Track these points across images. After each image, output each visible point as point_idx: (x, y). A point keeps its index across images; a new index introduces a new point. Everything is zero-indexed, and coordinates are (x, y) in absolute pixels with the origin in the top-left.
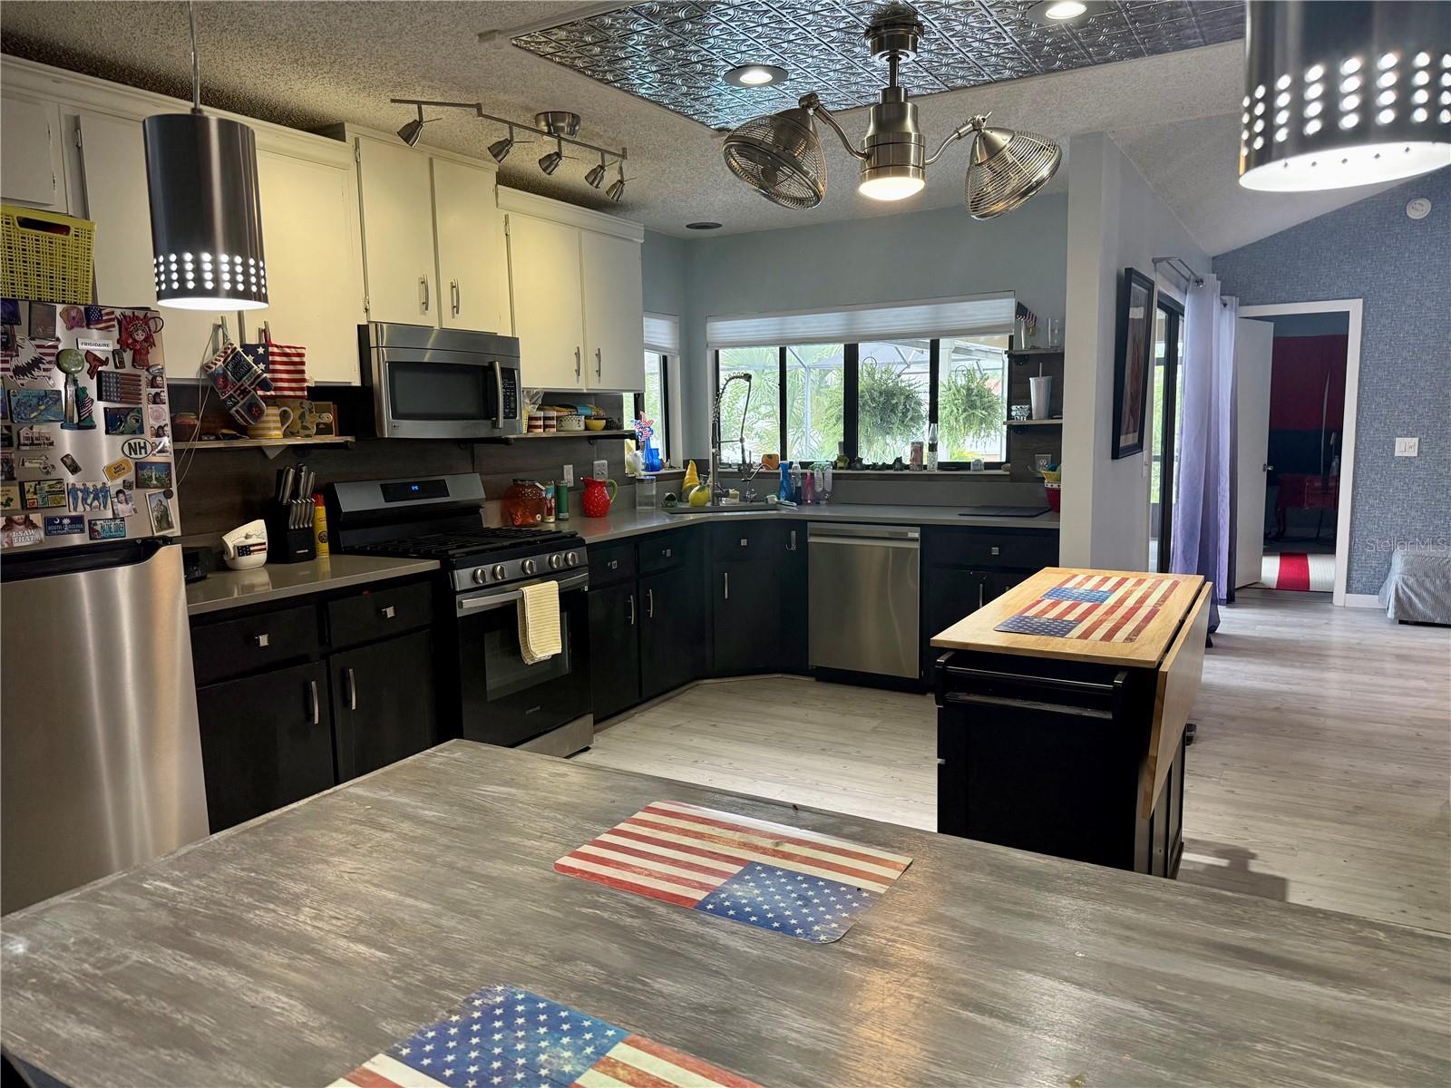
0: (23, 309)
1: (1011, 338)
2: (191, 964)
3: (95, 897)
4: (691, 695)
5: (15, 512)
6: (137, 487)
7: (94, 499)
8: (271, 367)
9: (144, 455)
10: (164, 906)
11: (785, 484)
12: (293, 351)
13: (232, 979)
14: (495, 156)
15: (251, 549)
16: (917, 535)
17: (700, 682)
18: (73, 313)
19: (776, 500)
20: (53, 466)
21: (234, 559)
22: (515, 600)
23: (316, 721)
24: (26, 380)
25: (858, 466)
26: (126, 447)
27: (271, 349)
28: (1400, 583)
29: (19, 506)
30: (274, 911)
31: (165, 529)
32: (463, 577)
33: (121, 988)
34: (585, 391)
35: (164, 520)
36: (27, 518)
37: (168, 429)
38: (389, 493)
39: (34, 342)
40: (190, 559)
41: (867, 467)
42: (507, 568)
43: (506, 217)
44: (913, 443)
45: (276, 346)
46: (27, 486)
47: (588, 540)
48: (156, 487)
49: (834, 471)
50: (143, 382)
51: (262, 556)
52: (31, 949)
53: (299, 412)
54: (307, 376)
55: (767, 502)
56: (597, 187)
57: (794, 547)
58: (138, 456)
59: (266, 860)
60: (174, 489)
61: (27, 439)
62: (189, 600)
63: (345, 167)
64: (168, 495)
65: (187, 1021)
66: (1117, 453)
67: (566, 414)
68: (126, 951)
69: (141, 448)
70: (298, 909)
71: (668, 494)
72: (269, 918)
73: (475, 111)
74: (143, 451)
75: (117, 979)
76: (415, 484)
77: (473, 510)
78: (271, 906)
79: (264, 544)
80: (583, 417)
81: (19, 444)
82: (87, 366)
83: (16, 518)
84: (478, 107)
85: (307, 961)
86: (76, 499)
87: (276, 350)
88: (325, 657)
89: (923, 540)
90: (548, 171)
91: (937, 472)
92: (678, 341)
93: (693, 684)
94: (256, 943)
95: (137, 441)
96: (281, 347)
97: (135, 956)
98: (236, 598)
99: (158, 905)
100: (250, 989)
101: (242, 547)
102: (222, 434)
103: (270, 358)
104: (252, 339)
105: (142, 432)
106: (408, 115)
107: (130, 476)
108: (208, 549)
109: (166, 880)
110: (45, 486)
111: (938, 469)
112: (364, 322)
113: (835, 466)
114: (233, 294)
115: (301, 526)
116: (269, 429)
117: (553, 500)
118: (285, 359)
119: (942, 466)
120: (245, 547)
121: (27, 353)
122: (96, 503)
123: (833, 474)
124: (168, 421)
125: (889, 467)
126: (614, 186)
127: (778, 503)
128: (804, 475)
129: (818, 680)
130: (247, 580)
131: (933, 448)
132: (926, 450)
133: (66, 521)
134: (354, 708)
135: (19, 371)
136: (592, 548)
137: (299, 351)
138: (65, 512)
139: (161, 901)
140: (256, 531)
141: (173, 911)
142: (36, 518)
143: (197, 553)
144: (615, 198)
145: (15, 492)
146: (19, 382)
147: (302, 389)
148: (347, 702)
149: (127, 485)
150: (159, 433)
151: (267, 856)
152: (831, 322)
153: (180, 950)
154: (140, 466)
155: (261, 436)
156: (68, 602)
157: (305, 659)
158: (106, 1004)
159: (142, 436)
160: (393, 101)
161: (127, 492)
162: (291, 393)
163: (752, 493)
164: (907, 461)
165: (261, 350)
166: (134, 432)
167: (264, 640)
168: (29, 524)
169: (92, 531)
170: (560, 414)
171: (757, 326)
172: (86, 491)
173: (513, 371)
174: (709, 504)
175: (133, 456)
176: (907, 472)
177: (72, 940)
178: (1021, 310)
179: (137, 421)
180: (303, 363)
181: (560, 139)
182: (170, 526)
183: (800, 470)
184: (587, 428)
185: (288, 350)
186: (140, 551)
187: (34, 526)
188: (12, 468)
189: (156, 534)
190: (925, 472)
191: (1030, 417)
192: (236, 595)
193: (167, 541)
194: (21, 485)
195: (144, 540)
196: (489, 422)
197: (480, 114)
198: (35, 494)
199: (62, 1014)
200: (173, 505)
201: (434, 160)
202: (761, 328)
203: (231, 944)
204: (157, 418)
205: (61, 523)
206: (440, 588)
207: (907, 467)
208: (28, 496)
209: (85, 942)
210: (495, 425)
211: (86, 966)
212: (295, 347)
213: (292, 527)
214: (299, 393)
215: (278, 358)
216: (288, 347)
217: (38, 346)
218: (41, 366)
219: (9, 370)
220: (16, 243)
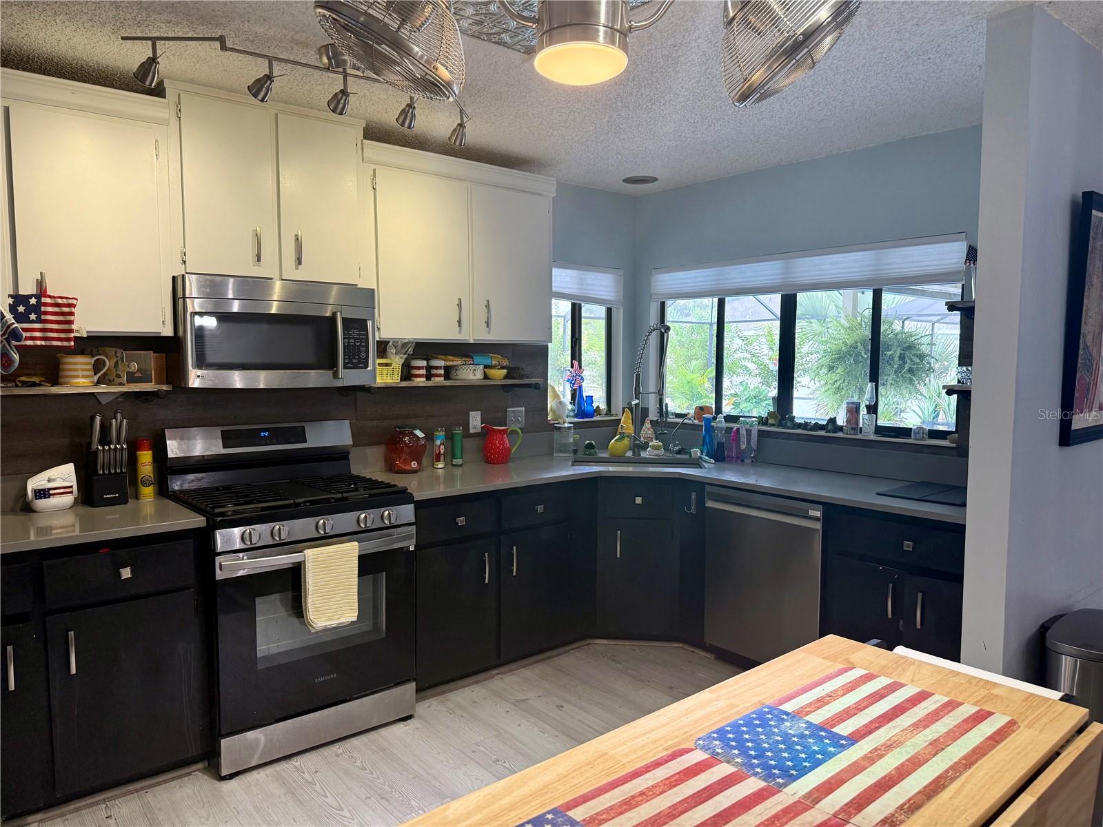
1: (963, 285)
8: (43, 317)
11: (707, 439)
12: (65, 301)
14: (255, 96)
15: (52, 492)
16: (818, 514)
17: (591, 641)
19: (699, 454)
21: (32, 501)
22: (300, 562)
23: (12, 688)
25: (789, 424)
27: (43, 300)
32: (230, 537)
34: (472, 342)
38: (227, 439)
41: (799, 426)
42: (289, 529)
43: (374, 170)
44: (848, 403)
45: (50, 297)
49: (763, 428)
51: (68, 500)
54: (74, 327)
55: (691, 456)
57: (693, 509)
63: (165, 123)
66: (1066, 439)
67: (459, 363)
71: (587, 442)
73: (217, 44)
76: (265, 430)
77: (339, 455)
79: (71, 487)
80: (482, 367)
84: (221, 40)
87: (48, 300)
89: (827, 520)
90: (338, 110)
91: (873, 437)
92: (622, 293)
93: (582, 643)
96: (54, 297)
101: (40, 490)
102: (20, 381)
103: (43, 309)
104: (28, 288)
111: (876, 433)
113: (762, 421)
115: (107, 472)
116: (77, 377)
117: (442, 447)
118: (56, 309)
119: (880, 430)
120: (44, 490)
123: (759, 431)
125: (822, 427)
126: (454, 130)
127: (700, 458)
128: (729, 430)
129: (715, 658)
130: (43, 522)
131: (872, 409)
132: (863, 411)
136: (420, 506)
137: (71, 301)
140: (64, 475)
144: (457, 144)
147: (68, 339)
152: (766, 271)
160: (123, 38)
162: (59, 343)
163: (677, 445)
164: (841, 421)
165: (33, 301)
170: (449, 363)
171: (695, 277)
173: (365, 322)
176: (840, 434)
180: (72, 314)
181: (346, 75)
183: (724, 425)
184: (486, 377)
185: (60, 301)
190: (859, 436)
192: (32, 538)
196: (330, 372)
197: (224, 47)
201: (279, 115)
202: (700, 279)
207: (841, 429)
210: (336, 376)
212: (67, 298)
213: (101, 472)
214: (66, 344)
215: (50, 309)
216: (61, 298)
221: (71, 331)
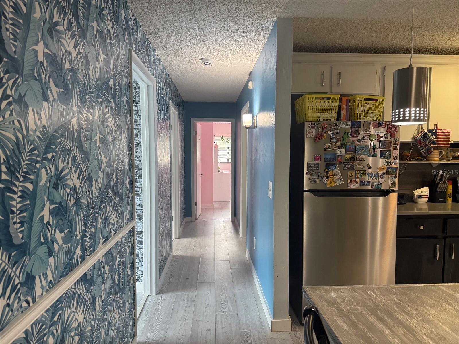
0: (362, 123)
2: (375, 320)
3: (354, 290)
6: (387, 174)
7: (374, 177)
8: (437, 137)
9: (390, 165)
10: (372, 300)
12: (446, 131)
13: (386, 331)
15: (423, 196)
18: (375, 124)
20: (364, 167)
21: (416, 199)
23: (438, 259)
24: (360, 143)
26: (385, 162)
27: (438, 131)
29: (354, 177)
30: (404, 316)
31: (393, 187)
33: (355, 317)
35: (393, 184)
36: (356, 180)
37: (398, 157)
39: (364, 132)
40: (401, 198)
45: (440, 130)
46: (357, 172)
48: (392, 174)
50: (392, 143)
51: (426, 199)
52: (336, 297)
53: (446, 152)
54: (450, 140)
58: (388, 165)
59: (405, 299)
60: (398, 176)
61: (359, 159)
62: (398, 210)
64: (396, 177)
65: (370, 336)
68: (359, 308)
69: (389, 163)
70: (411, 319)
72: (401, 317)
74: (390, 163)
75: (355, 314)
78: (403, 314)
79: (427, 195)
81: (356, 160)
82: (377, 138)
83: (353, 180)
85: (410, 336)
86: (369, 176)
87: (440, 131)
88: (444, 238)
94: (396, 323)
95: (388, 160)
96: (442, 130)
97: (361, 311)
98: (415, 212)
99: (370, 299)
100: (390, 336)
102: (417, 158)
103: (437, 134)
104: (431, 127)
105: (390, 158)
107: (385, 171)
108: (408, 195)
109: (374, 293)
110: (361, 172)
115: (442, 191)
116: (434, 157)
118: (443, 134)
120: (420, 195)
121: (362, 135)
122: (374, 178)
124: (398, 155)
130: (419, 206)
133: (366, 182)
134: (453, 258)
135: (359, 140)
137: (449, 131)
138: (365, 180)
139: (371, 298)
140: (425, 191)
141: (374, 302)
142: (358, 181)
143: (404, 196)
145: (353, 173)
146: (359, 143)
147: (448, 144)
148: (450, 256)
149: (384, 173)
150: (395, 158)
153: (373, 314)
154: (388, 168)
155: (431, 159)
157: (436, 237)
158: (351, 320)
159: (390, 159)
161: (383, 175)
162: (444, 146)
165: (434, 131)
166: (388, 158)
167: (422, 227)
168: (356, 182)
169: (372, 185)
172: (372, 174)
175: (387, 165)
177: (346, 299)
179: (389, 155)
180: (449, 135)
182: (395, 187)
185: (444, 131)
186: (385, 193)
187: (357, 183)
188: (354, 167)
189: (390, 189)
192: (415, 211)
193: (393, 191)
194: (355, 171)
195: (387, 190)
198: (359, 174)
199: (339, 317)
200: (397, 180)
203: (388, 320)
204: (395, 154)
205: (364, 183)
208: (357, 174)
209: (350, 301)
211: (348, 307)
212: (447, 130)
213: (438, 191)
214: (446, 146)
215: (440, 134)
216: (444, 130)
217: (365, 134)
218: (365, 139)
219: (356, 140)
220: (363, 105)
221: (449, 141)
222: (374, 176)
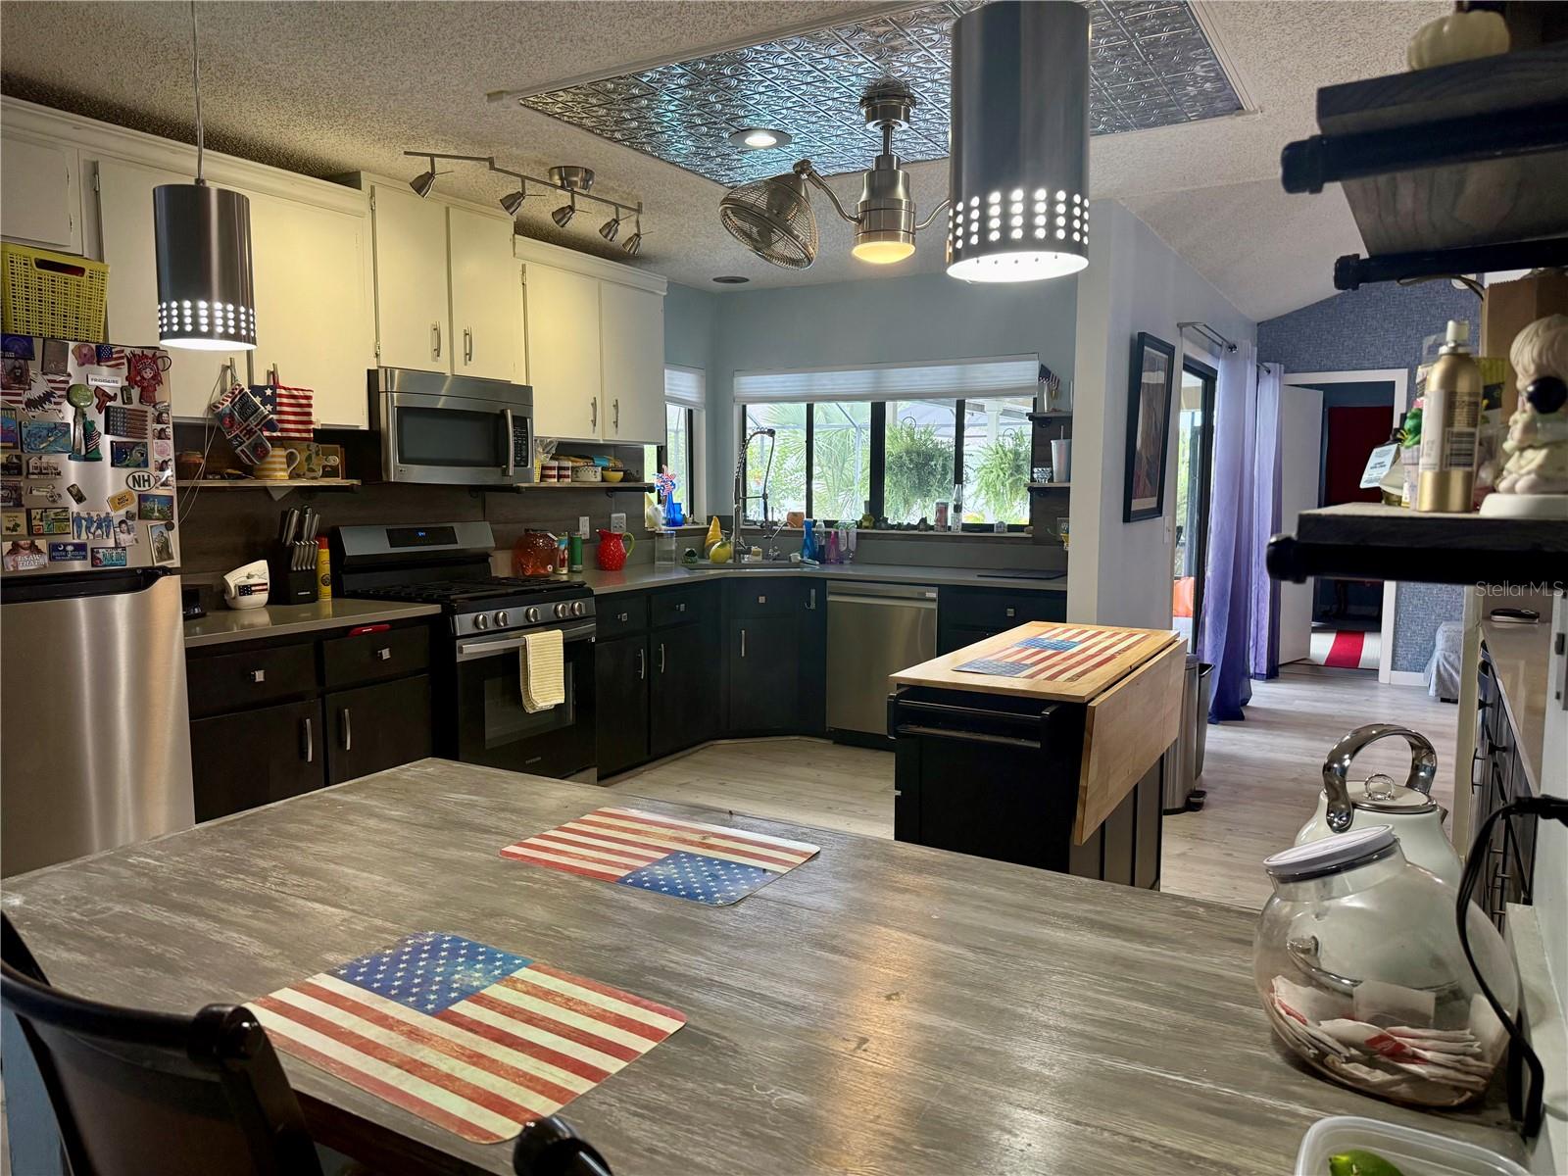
0: (38, 344)
1: (1035, 400)
2: (165, 914)
3: (85, 867)
4: (702, 755)
5: (22, 537)
6: (139, 518)
7: (97, 528)
8: (278, 408)
9: (147, 488)
10: (145, 874)
11: (808, 541)
12: (301, 393)
13: (201, 925)
14: (507, 208)
15: (253, 588)
16: (934, 595)
17: (714, 742)
18: (85, 351)
19: (799, 558)
20: (60, 496)
21: (235, 598)
22: (518, 648)
23: (310, 759)
24: (37, 412)
25: (883, 525)
26: (131, 479)
27: (278, 391)
28: (1442, 660)
29: (25, 532)
30: (243, 880)
31: (165, 560)
32: (463, 622)
33: (104, 929)
34: (602, 442)
35: (164, 551)
36: (33, 543)
37: (172, 464)
38: (395, 538)
39: (45, 377)
40: (190, 597)
41: (892, 527)
42: (513, 615)
43: (524, 266)
44: (937, 504)
45: (285, 388)
46: (34, 513)
47: (597, 591)
48: (158, 519)
49: (859, 531)
50: (150, 417)
51: (264, 597)
52: (26, 902)
53: (306, 454)
54: (313, 418)
55: (790, 561)
56: (611, 240)
57: (813, 606)
58: (142, 489)
59: (241, 845)
60: (176, 521)
61: (36, 468)
62: (187, 632)
63: (361, 215)
64: (169, 527)
65: (159, 951)
66: (1128, 516)
67: (582, 464)
68: (110, 905)
69: (144, 481)
70: (265, 879)
71: (688, 550)
72: (237, 884)
73: (487, 164)
74: (146, 484)
75: (100, 923)
76: (421, 530)
77: (482, 558)
78: (242, 876)
79: (266, 584)
80: (600, 469)
81: (28, 473)
82: (96, 401)
83: (22, 543)
84: (491, 161)
85: (269, 913)
86: (80, 527)
87: (283, 392)
88: (322, 696)
89: (942, 600)
90: (561, 224)
91: (961, 533)
92: (704, 395)
93: (706, 744)
94: (225, 901)
95: (141, 474)
96: (289, 389)
97: (118, 908)
98: (235, 633)
99: (139, 874)
100: (216, 931)
101: (244, 586)
102: (227, 474)
103: (278, 400)
104: (260, 380)
105: (147, 466)
106: (422, 166)
107: (133, 507)
108: (210, 587)
109: (150, 857)
110: (51, 514)
111: (963, 530)
112: (374, 367)
113: (859, 525)
114: (226, 336)
115: (304, 568)
116: (275, 470)
117: (566, 551)
118: (292, 401)
119: (966, 527)
120: (246, 586)
121: (39, 388)
122: (99, 532)
123: (858, 533)
124: (172, 456)
125: (914, 527)
126: (630, 239)
127: (801, 561)
128: (828, 534)
129: (835, 743)
130: (247, 620)
131: (958, 508)
132: (950, 511)
133: (70, 548)
134: (348, 748)
135: (31, 404)
136: (600, 599)
137: (308, 394)
138: (69, 539)
139: (141, 871)
140: (258, 571)
141: (154, 879)
142: (41, 543)
143: (197, 590)
144: (632, 252)
145: (22, 519)
146: (31, 414)
147: (308, 431)
148: (343, 743)
149: (130, 516)
150: (162, 467)
151: (242, 841)
152: (857, 379)
153: (158, 905)
154: (143, 498)
155: (267, 476)
156: (67, 623)
157: (299, 697)
158: (91, 939)
159: (146, 470)
160: (406, 153)
161: (130, 523)
162: (297, 435)
163: (775, 551)
164: (931, 522)
165: (269, 392)
166: (138, 466)
167: (259, 676)
168: (34, 549)
169: (94, 558)
170: (575, 464)
171: (784, 382)
172: (90, 520)
173: (526, 419)
174: (730, 561)
175: (137, 488)
176: (931, 532)
177: (63, 897)
178: (1044, 373)
179: (142, 455)
180: (310, 406)
181: (573, 193)
182: (170, 557)
183: (823, 528)
184: (604, 480)
185: (295, 393)
186: (141, 580)
187: (39, 551)
188: (20, 495)
189: (156, 564)
190: (949, 533)
191: (1051, 480)
192: (234, 631)
193: (167, 571)
194: (28, 512)
195: (144, 569)
196: (499, 469)
197: (492, 167)
198: (41, 520)
199: (52, 945)
200: (174, 538)
201: (451, 209)
202: (788, 384)
203: (201, 902)
204: (161, 453)
205: (64, 550)
206: (441, 634)
207: (932, 528)
208: (35, 523)
209: (76, 898)
210: (505, 472)
211: (74, 914)
212: (302, 390)
213: (295, 569)
214: (305, 435)
215: (285, 400)
216: (296, 389)
217: (50, 381)
218: (53, 400)
219: (21, 402)
220: (34, 283)
222: (99, 527)
